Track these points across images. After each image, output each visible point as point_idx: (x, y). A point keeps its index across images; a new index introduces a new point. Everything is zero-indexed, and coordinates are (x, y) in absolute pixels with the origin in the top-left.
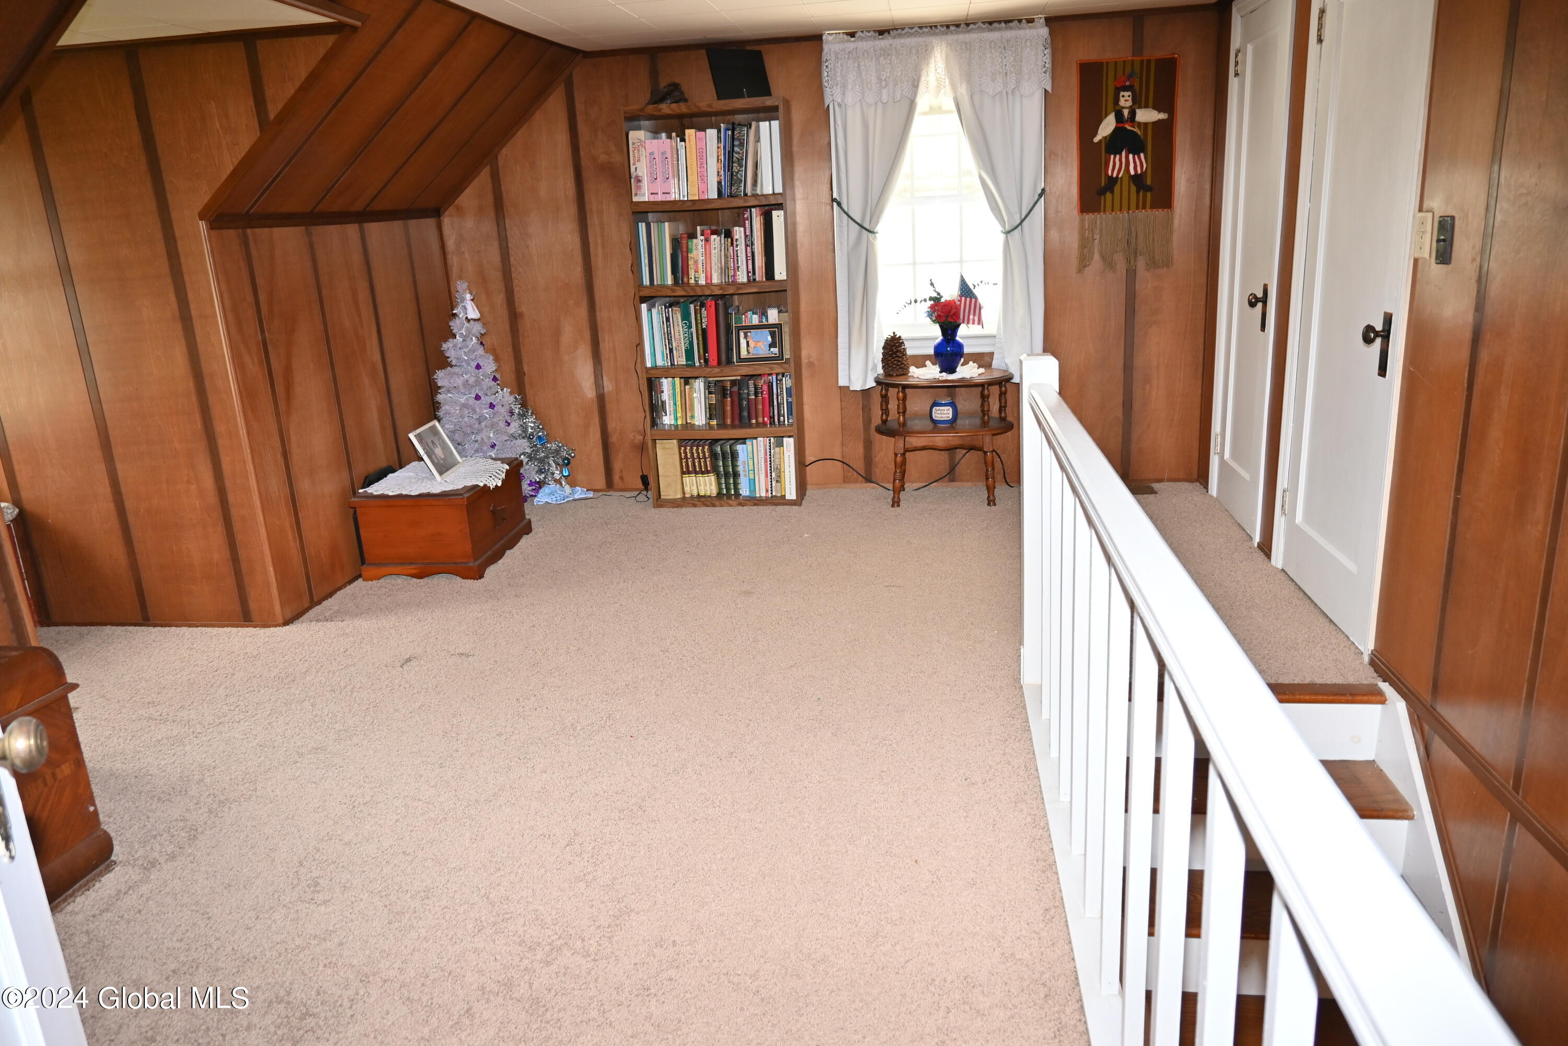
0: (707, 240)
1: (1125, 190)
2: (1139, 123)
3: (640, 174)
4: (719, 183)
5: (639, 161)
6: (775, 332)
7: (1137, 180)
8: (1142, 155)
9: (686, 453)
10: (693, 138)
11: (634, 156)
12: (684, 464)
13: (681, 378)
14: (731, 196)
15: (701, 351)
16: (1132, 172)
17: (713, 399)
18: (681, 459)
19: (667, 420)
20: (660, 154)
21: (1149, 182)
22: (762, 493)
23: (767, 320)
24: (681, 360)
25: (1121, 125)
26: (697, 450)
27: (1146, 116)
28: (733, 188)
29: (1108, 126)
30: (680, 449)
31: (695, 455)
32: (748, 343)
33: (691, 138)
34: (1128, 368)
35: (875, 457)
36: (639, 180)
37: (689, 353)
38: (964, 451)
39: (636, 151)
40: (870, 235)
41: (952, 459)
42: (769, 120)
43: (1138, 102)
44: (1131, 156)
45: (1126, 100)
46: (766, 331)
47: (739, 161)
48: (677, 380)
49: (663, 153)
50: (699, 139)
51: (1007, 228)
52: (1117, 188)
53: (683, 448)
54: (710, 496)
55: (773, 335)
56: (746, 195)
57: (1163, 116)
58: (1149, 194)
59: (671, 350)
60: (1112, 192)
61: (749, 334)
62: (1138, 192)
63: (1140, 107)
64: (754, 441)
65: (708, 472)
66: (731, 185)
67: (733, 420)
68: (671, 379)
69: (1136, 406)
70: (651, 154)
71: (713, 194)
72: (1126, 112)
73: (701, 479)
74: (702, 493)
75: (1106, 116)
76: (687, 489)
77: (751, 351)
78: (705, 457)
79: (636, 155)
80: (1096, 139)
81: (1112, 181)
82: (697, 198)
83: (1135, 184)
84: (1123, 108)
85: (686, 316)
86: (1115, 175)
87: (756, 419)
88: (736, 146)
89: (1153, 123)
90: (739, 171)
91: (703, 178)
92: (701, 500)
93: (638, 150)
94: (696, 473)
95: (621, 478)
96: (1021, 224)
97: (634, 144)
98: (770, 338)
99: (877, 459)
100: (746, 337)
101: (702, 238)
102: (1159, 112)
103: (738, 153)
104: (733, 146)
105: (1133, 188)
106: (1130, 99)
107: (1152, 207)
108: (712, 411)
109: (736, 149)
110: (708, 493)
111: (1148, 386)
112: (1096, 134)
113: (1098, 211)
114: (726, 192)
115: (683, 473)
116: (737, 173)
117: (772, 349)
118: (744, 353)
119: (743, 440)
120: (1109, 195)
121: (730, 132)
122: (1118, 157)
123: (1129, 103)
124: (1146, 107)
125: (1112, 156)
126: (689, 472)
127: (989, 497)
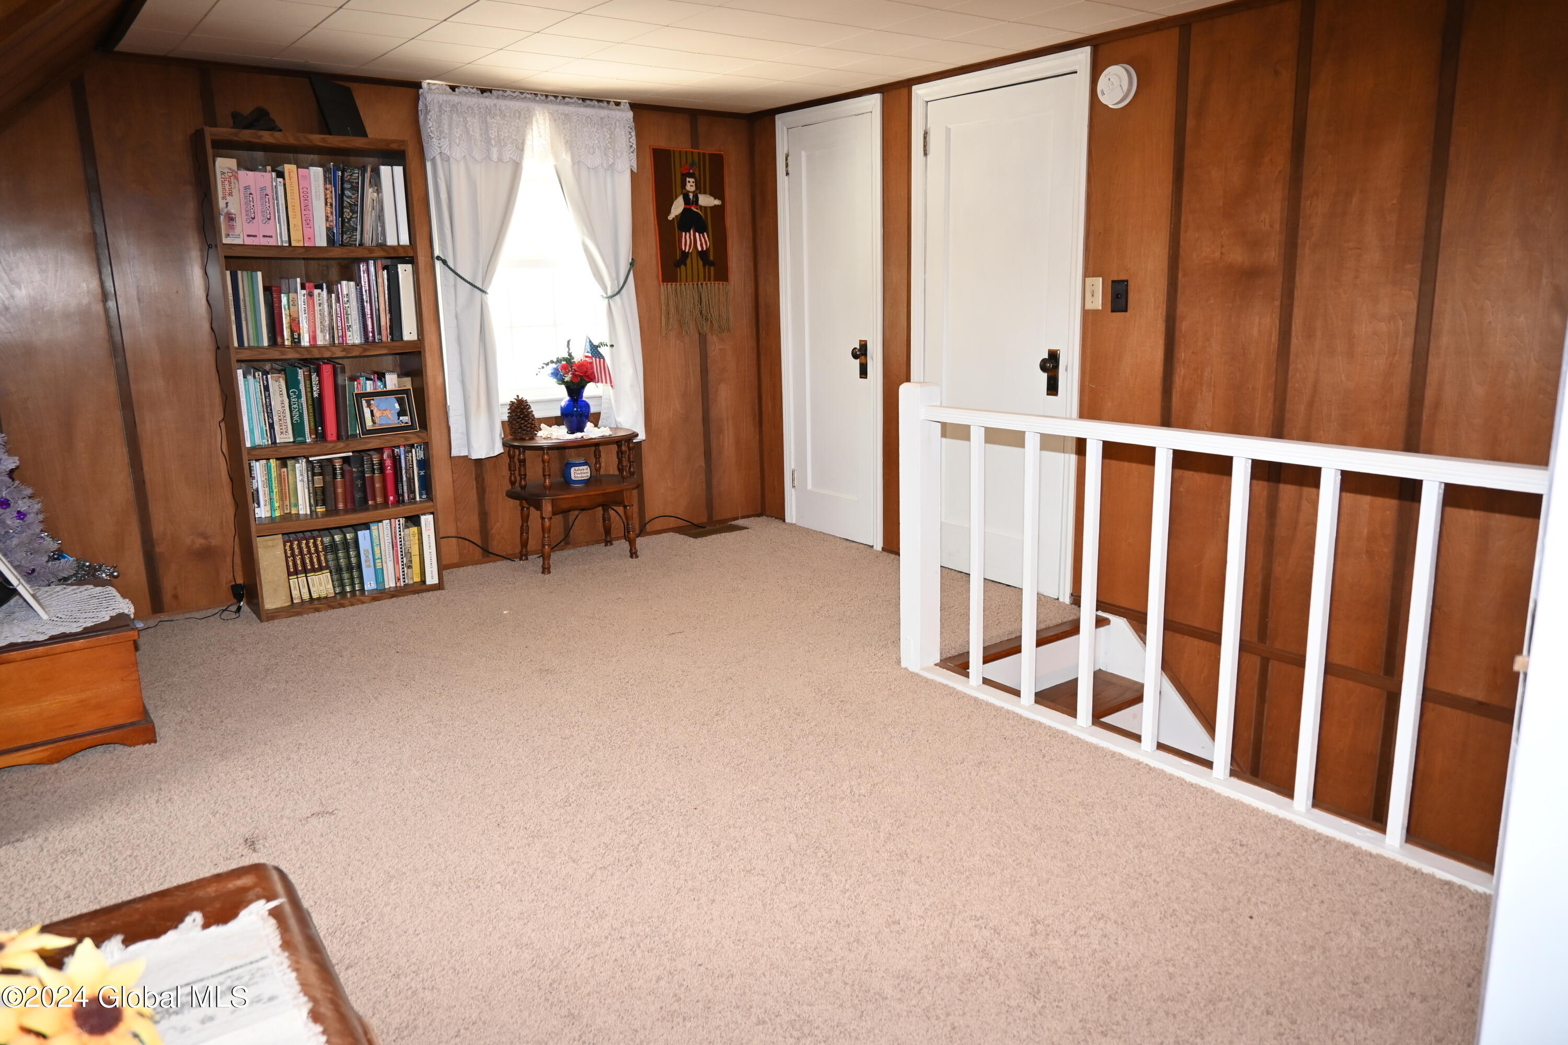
0: (311, 295)
1: (695, 263)
2: (701, 207)
3: (233, 211)
4: (329, 229)
5: (231, 194)
6: (403, 398)
7: (703, 255)
8: (705, 234)
9: (292, 549)
10: (294, 175)
11: (224, 189)
12: (291, 564)
13: (277, 459)
14: (342, 245)
15: (312, 424)
16: (700, 249)
17: (319, 482)
18: (287, 557)
19: (262, 512)
20: (258, 190)
21: (711, 258)
22: (390, 583)
23: (385, 386)
24: (285, 436)
25: (688, 207)
26: (307, 544)
27: (706, 200)
28: (345, 237)
29: (678, 207)
30: (285, 546)
31: (305, 550)
32: (372, 412)
33: (292, 174)
34: (706, 420)
35: (492, 529)
36: (231, 218)
37: (297, 429)
38: (576, 512)
39: (226, 183)
40: (483, 294)
41: (566, 521)
42: (392, 165)
43: (700, 189)
44: (697, 234)
45: (690, 186)
46: (392, 399)
47: (352, 207)
48: (273, 462)
49: (262, 189)
50: (303, 176)
51: (610, 293)
52: (689, 261)
53: (288, 544)
54: (326, 598)
55: (400, 402)
56: (361, 244)
57: (717, 202)
58: (712, 268)
59: (272, 426)
60: (685, 265)
61: (372, 402)
62: (704, 266)
63: (700, 193)
64: (380, 524)
65: (321, 569)
66: (343, 233)
67: (346, 505)
68: (265, 461)
69: (714, 453)
70: (247, 188)
71: (322, 241)
72: (691, 196)
73: (314, 578)
74: (315, 596)
75: (676, 198)
76: (295, 593)
77: (377, 421)
78: (317, 551)
79: (227, 187)
80: (670, 217)
81: (685, 255)
82: (301, 244)
83: (702, 259)
84: (688, 192)
85: (291, 384)
86: (687, 251)
87: (374, 499)
88: (348, 189)
89: (711, 207)
90: (351, 217)
91: (307, 222)
92: (315, 604)
93: (230, 182)
94: (305, 571)
95: (175, 597)
96: (619, 292)
97: (223, 173)
98: (397, 406)
99: (493, 531)
100: (369, 405)
101: (304, 292)
102: (715, 198)
103: (350, 197)
104: (343, 189)
105: (701, 263)
106: (694, 184)
107: (715, 280)
108: (320, 496)
109: (347, 193)
110: (323, 595)
111: (721, 437)
112: (669, 212)
113: (676, 281)
114: (338, 238)
115: (289, 574)
116: (349, 220)
117: (401, 418)
118: (369, 424)
119: (366, 526)
120: (683, 267)
121: (340, 173)
122: (688, 234)
123: (693, 189)
124: (705, 193)
125: (684, 234)
126: (296, 573)
127: (631, 550)
